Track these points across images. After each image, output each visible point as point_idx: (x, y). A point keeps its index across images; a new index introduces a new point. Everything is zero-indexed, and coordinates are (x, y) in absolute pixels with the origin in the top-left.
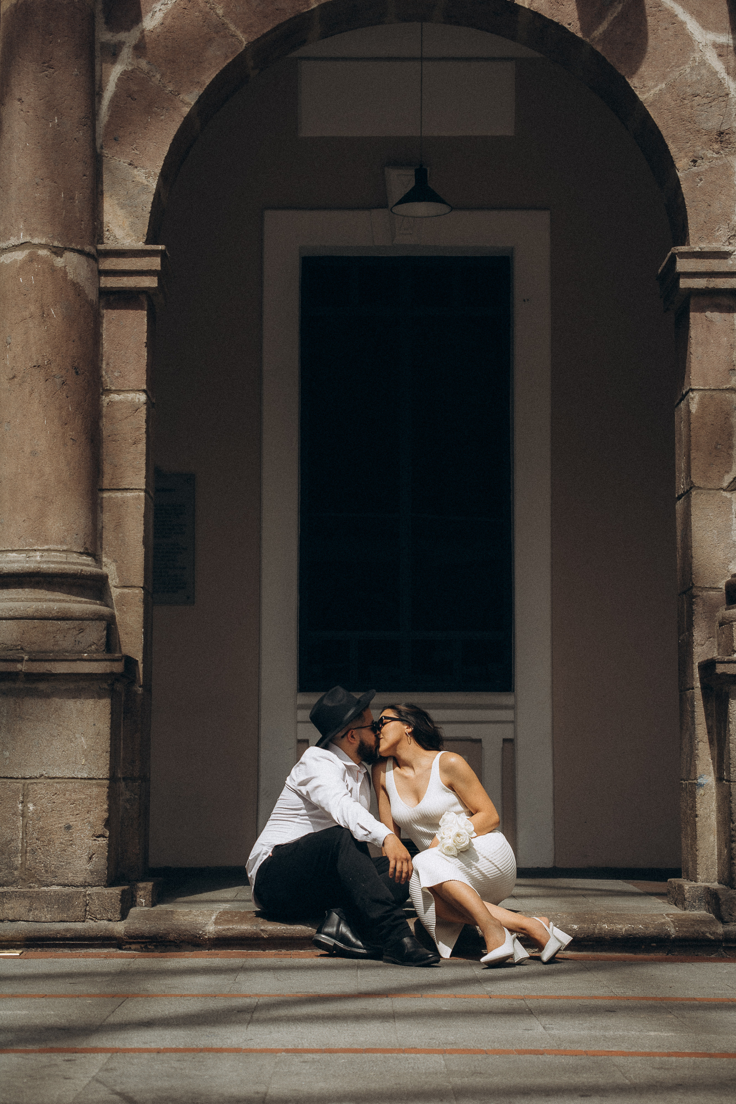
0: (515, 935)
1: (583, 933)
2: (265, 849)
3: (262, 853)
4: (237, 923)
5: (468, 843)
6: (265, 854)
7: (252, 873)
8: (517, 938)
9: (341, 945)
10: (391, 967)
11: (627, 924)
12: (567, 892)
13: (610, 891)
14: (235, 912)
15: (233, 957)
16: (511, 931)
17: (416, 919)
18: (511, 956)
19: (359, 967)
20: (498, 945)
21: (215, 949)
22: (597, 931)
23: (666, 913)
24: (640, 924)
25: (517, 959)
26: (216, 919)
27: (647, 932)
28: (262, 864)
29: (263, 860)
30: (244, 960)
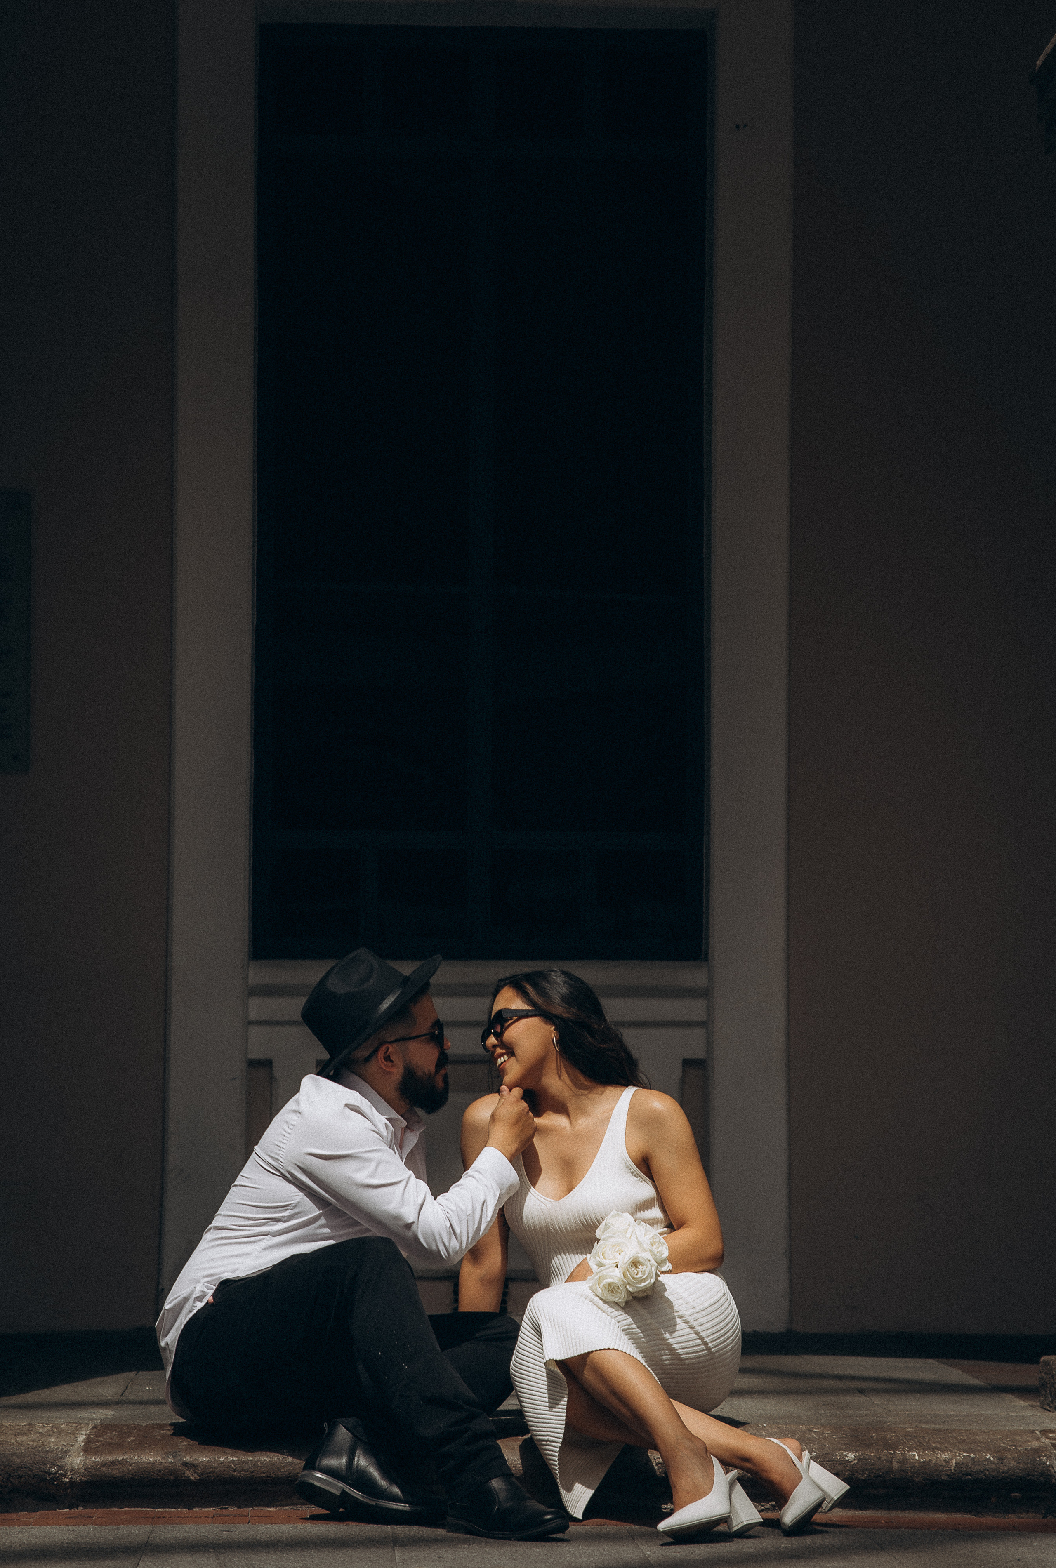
0: (734, 1473)
1: (866, 1470)
2: (199, 1288)
3: (194, 1296)
4: (132, 1449)
5: (652, 1281)
6: (199, 1299)
7: (170, 1339)
8: (740, 1479)
9: (356, 1494)
10: (465, 1541)
11: (960, 1450)
12: (826, 1383)
13: (909, 1382)
14: (128, 1427)
15: (127, 1522)
16: (727, 1464)
17: (521, 1438)
18: (725, 1520)
19: (396, 1542)
20: (698, 1494)
21: (85, 1507)
22: (896, 1465)
23: (1040, 1429)
24: (988, 1450)
25: (736, 1525)
26: (88, 1441)
27: (1003, 1468)
28: (191, 1319)
29: (195, 1311)
30: (148, 1528)
